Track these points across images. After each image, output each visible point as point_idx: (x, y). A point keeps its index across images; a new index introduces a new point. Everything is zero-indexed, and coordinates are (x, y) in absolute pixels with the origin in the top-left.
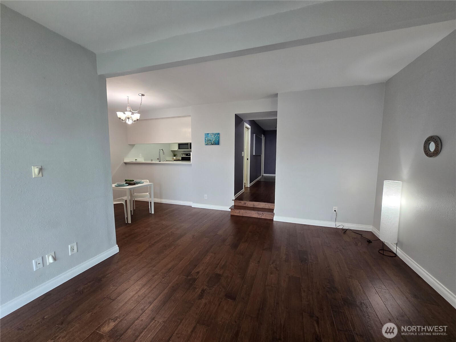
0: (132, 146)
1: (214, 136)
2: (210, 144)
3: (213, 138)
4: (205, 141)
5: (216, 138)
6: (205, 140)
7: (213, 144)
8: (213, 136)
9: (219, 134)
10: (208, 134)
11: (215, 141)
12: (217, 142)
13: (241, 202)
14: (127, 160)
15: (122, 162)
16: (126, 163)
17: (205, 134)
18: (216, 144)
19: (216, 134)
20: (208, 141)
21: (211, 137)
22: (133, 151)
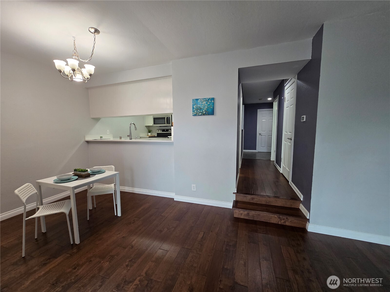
0: (97, 120)
1: (207, 103)
2: (200, 114)
3: (204, 106)
4: (193, 110)
5: (209, 105)
6: (193, 108)
7: (204, 115)
8: (205, 102)
9: (213, 99)
10: (197, 100)
11: (208, 109)
12: (210, 111)
13: (246, 197)
14: (89, 138)
15: (83, 141)
16: (88, 142)
17: (193, 100)
18: (209, 114)
19: (209, 100)
20: (197, 109)
21: (202, 104)
22: (98, 126)
